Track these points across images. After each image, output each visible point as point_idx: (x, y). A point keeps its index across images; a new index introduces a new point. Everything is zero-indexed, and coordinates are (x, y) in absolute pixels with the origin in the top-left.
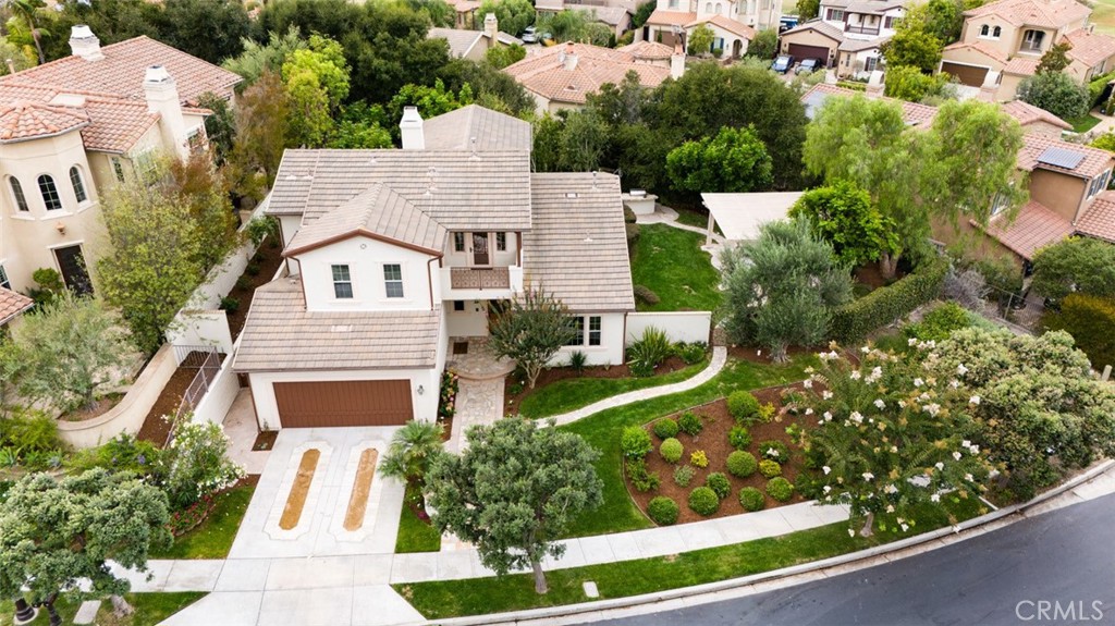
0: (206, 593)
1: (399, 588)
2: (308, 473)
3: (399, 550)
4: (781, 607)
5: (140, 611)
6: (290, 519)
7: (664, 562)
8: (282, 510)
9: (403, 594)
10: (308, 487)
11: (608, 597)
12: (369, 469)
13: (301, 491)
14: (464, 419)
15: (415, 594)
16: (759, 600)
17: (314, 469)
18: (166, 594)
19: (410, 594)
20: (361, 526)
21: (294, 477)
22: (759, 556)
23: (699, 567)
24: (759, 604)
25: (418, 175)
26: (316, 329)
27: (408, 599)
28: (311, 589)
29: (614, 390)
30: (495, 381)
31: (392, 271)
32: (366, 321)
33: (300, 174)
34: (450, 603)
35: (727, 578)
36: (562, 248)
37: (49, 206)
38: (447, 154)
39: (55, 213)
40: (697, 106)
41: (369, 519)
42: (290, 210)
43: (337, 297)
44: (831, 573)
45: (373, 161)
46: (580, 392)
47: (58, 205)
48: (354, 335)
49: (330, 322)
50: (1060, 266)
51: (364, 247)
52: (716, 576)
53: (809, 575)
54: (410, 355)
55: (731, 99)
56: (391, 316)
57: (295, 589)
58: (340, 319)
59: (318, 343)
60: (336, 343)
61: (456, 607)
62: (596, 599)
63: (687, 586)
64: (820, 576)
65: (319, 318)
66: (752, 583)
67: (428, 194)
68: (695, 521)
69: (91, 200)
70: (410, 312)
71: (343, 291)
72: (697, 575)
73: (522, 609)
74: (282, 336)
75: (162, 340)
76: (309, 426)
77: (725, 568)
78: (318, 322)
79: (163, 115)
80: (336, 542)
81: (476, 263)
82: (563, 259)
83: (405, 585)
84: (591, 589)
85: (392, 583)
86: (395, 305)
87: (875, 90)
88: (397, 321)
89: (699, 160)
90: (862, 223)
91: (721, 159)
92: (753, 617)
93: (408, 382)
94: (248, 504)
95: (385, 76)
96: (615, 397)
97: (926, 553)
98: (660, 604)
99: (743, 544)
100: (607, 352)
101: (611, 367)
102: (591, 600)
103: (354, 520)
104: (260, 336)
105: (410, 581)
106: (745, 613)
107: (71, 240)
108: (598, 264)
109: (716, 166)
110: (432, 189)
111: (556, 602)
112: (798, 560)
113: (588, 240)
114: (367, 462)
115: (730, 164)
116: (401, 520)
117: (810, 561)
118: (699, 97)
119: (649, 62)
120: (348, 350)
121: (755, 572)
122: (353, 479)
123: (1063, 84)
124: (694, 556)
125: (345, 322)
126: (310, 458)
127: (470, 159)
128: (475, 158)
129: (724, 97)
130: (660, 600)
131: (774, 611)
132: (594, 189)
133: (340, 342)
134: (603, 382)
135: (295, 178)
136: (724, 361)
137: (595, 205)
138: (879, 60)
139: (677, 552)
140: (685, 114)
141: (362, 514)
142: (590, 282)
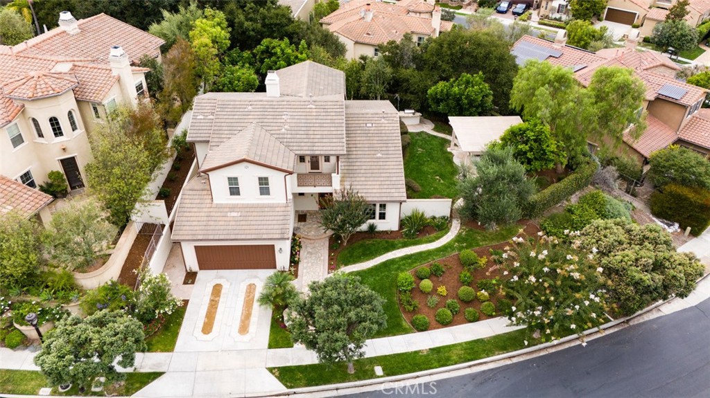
0: (163, 373)
1: (271, 370)
2: (216, 299)
3: (270, 347)
4: (486, 381)
5: (128, 384)
6: (207, 328)
7: (420, 354)
8: (203, 322)
9: (273, 374)
10: (217, 308)
11: (388, 375)
12: (251, 297)
13: (213, 311)
14: (305, 265)
15: (280, 374)
16: (473, 377)
17: (219, 296)
18: (142, 373)
19: (277, 374)
20: (248, 332)
21: (208, 301)
22: (475, 350)
23: (440, 356)
24: (473, 379)
25: (278, 117)
26: (219, 214)
27: (276, 377)
28: (222, 370)
29: (393, 247)
30: (323, 240)
31: (263, 182)
32: (248, 210)
33: (206, 114)
34: (299, 379)
35: (456, 363)
36: (363, 160)
37: (56, 135)
38: (294, 103)
39: (60, 139)
40: (447, 58)
41: (252, 328)
42: (201, 139)
43: (231, 195)
44: (515, 360)
45: (250, 107)
46: (373, 249)
47: (61, 134)
48: (242, 218)
49: (227, 210)
50: (664, 167)
51: (247, 167)
52: (450, 362)
53: (502, 361)
54: (275, 231)
55: (469, 54)
56: (263, 206)
57: (214, 370)
58: (233, 208)
59: (221, 223)
60: (231, 223)
61: (304, 381)
62: (382, 377)
63: (433, 368)
64: (508, 362)
65: (220, 207)
66: (470, 367)
67: (283, 130)
68: (438, 328)
69: (81, 130)
70: (273, 204)
71: (235, 191)
72: (439, 361)
73: (340, 382)
74: (199, 219)
75: (128, 220)
76: (215, 269)
77: (455, 358)
78: (221, 210)
79: (122, 78)
80: (235, 342)
81: (312, 169)
82: (364, 167)
83: (274, 368)
84: (379, 370)
85: (267, 367)
86: (265, 200)
87: (560, 42)
88: (266, 209)
89: (448, 95)
90: (544, 147)
91: (461, 95)
92: (470, 388)
93: (273, 246)
94: (183, 318)
95: (252, 33)
96: (394, 252)
97: (570, 348)
98: (417, 379)
99: (466, 343)
100: (390, 224)
101: (392, 232)
102: (378, 377)
103: (244, 328)
104: (186, 219)
105: (277, 366)
106: (465, 385)
107: (69, 154)
108: (385, 171)
109: (458, 100)
110: (286, 127)
111: (359, 379)
112: (497, 353)
113: (379, 155)
114: (250, 292)
115: (466, 98)
116: (271, 329)
117: (504, 353)
118: (449, 52)
119: (418, 14)
120: (238, 228)
121: (472, 360)
122: (242, 303)
123: (682, 29)
124: (437, 351)
125: (236, 210)
126: (217, 290)
127: (308, 107)
128: (311, 106)
129: (464, 53)
130: (418, 377)
131: (481, 384)
132: (383, 120)
133: (233, 223)
134: (387, 242)
135: (202, 117)
136: (458, 228)
137: (383, 132)
138: (567, 6)
139: (428, 348)
140: (440, 63)
141: (248, 324)
142: (379, 183)
